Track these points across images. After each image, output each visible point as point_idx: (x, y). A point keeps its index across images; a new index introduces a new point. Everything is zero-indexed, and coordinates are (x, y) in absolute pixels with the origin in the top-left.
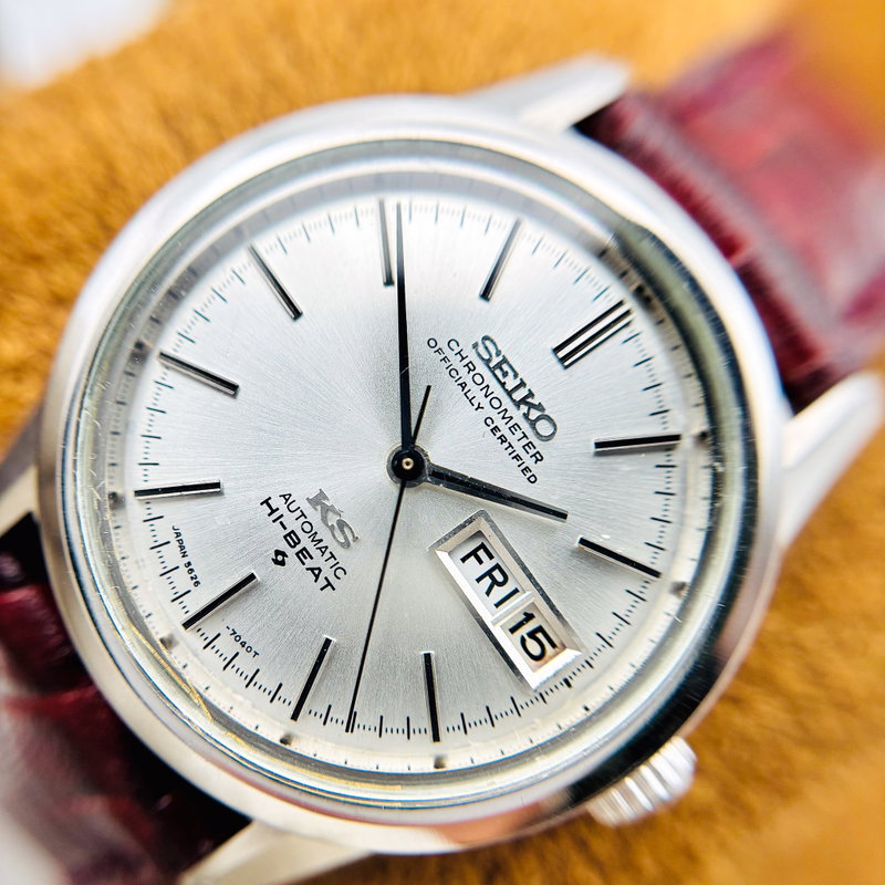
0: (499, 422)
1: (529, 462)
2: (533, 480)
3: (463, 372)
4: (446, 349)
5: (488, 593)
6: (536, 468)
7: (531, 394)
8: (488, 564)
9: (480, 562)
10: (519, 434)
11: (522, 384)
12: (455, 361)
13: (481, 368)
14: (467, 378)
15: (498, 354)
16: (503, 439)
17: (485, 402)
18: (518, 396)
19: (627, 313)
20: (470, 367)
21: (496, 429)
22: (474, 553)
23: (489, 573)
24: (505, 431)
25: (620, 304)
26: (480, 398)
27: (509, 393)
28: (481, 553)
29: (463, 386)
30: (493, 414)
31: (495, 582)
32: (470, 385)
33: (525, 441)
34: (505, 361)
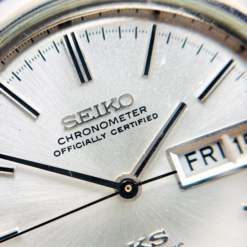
0: (116, 126)
1: (144, 115)
2: (155, 116)
3: (79, 139)
4: (63, 146)
5: (215, 160)
6: (149, 112)
7: (104, 104)
8: (198, 155)
9: (195, 160)
10: (126, 117)
11: (96, 107)
12: (72, 143)
13: (80, 129)
14: (84, 138)
15: (74, 116)
16: (126, 127)
17: (102, 131)
18: (103, 112)
19: (73, 34)
20: (78, 134)
21: (120, 130)
22: (190, 162)
23: (204, 156)
24: (122, 124)
25: (66, 37)
26: (98, 134)
27: (100, 116)
28: (191, 158)
29: (88, 142)
30: (110, 128)
31: (210, 155)
32: (89, 137)
33: (131, 115)
34: (79, 113)
